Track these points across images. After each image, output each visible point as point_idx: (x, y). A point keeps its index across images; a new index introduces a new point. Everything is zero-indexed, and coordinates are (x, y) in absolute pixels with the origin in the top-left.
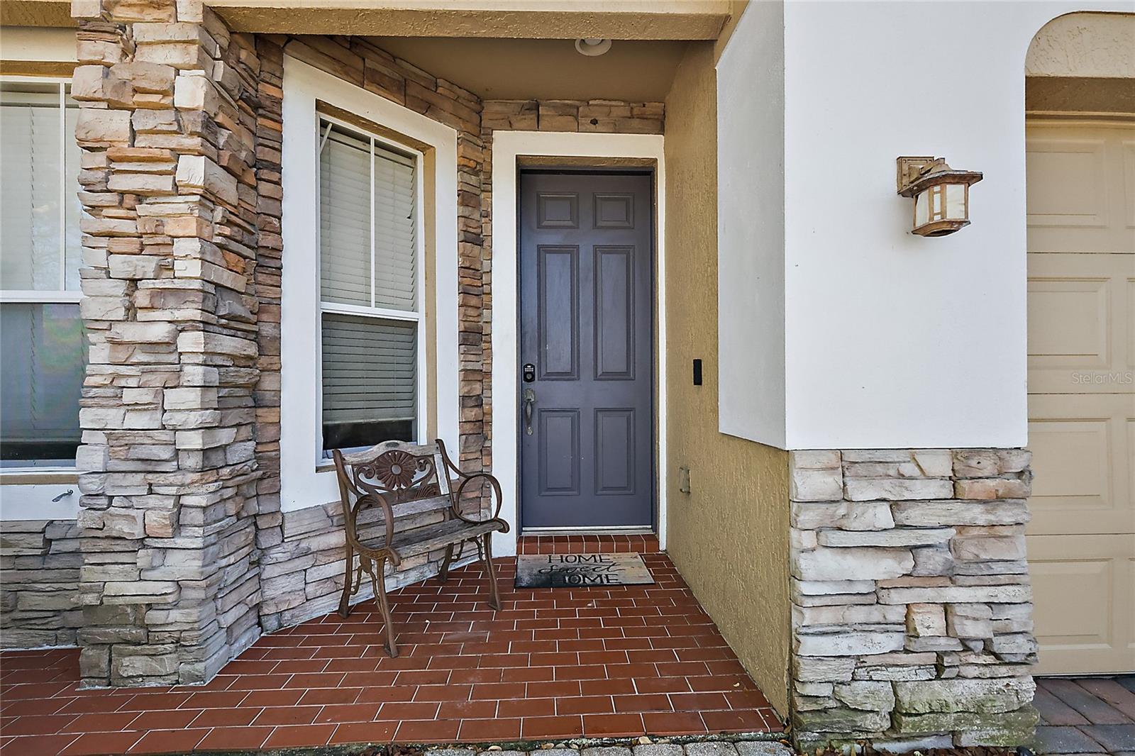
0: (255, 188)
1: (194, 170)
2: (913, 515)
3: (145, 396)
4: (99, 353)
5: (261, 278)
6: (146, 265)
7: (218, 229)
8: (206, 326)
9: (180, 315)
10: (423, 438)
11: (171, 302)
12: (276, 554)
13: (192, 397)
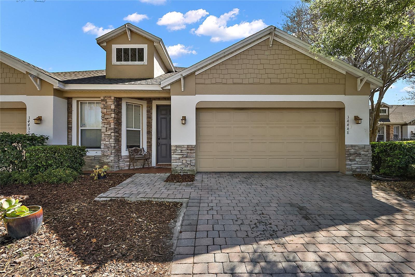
0: (119, 115)
1: (113, 115)
2: (183, 151)
3: (108, 140)
4: (103, 135)
5: (119, 126)
6: (108, 126)
7: (115, 121)
8: (114, 132)
9: (111, 131)
10: (141, 147)
11: (111, 130)
12: (121, 160)
13: (113, 140)
